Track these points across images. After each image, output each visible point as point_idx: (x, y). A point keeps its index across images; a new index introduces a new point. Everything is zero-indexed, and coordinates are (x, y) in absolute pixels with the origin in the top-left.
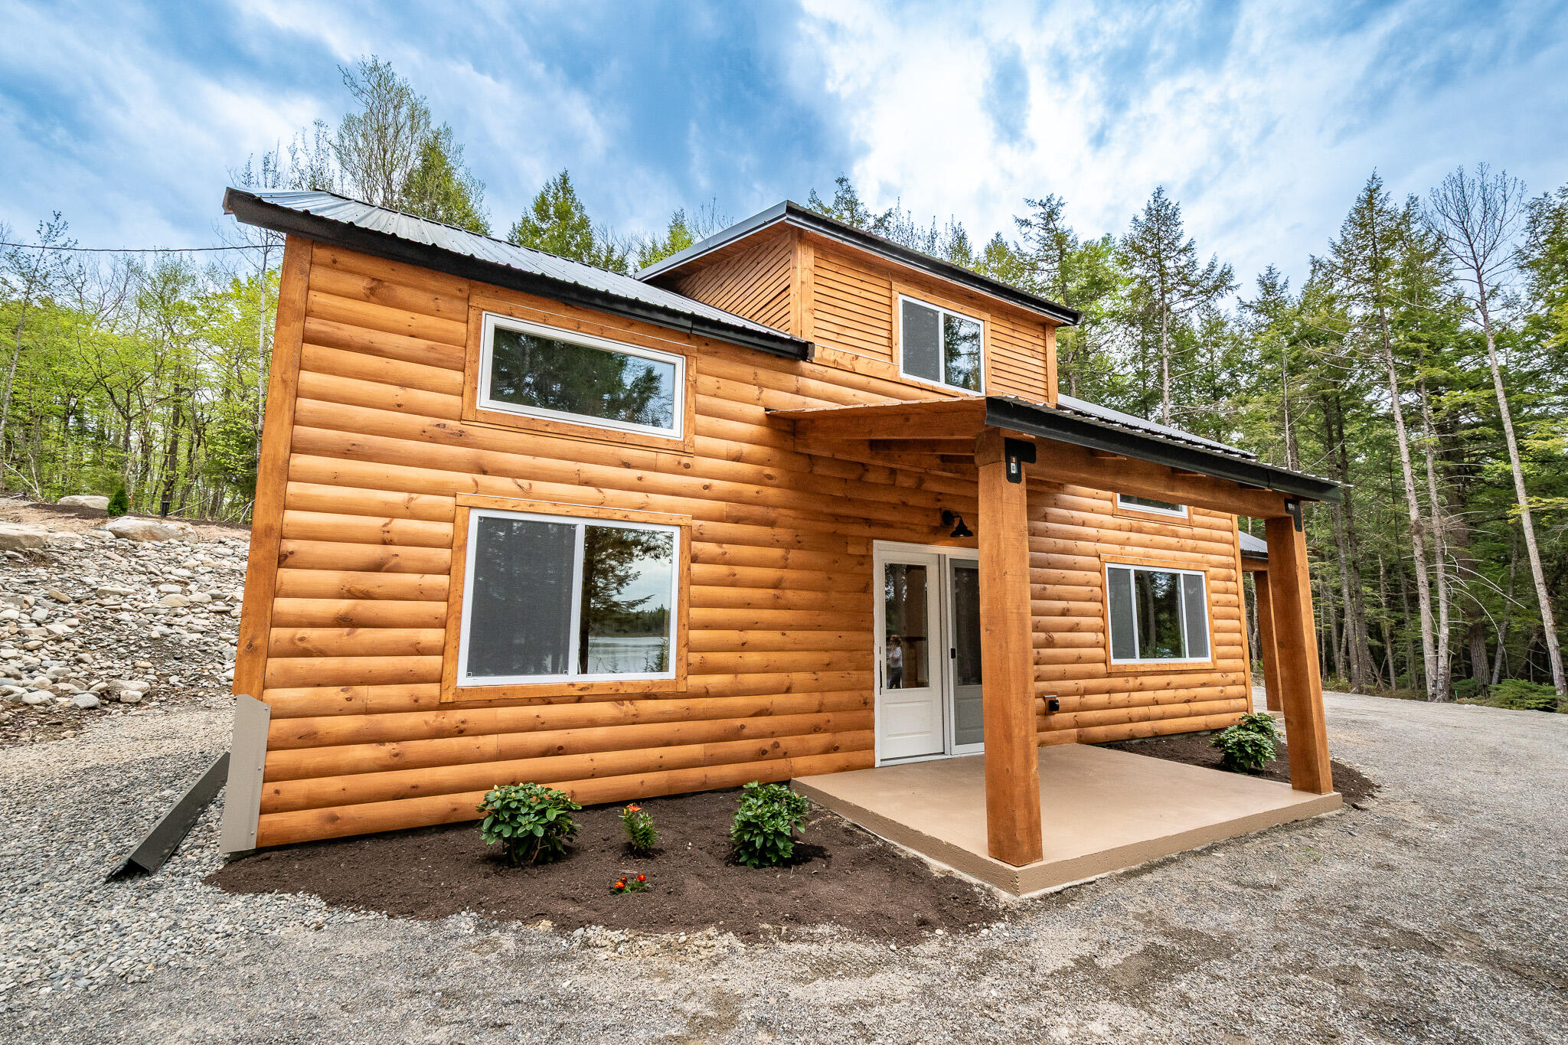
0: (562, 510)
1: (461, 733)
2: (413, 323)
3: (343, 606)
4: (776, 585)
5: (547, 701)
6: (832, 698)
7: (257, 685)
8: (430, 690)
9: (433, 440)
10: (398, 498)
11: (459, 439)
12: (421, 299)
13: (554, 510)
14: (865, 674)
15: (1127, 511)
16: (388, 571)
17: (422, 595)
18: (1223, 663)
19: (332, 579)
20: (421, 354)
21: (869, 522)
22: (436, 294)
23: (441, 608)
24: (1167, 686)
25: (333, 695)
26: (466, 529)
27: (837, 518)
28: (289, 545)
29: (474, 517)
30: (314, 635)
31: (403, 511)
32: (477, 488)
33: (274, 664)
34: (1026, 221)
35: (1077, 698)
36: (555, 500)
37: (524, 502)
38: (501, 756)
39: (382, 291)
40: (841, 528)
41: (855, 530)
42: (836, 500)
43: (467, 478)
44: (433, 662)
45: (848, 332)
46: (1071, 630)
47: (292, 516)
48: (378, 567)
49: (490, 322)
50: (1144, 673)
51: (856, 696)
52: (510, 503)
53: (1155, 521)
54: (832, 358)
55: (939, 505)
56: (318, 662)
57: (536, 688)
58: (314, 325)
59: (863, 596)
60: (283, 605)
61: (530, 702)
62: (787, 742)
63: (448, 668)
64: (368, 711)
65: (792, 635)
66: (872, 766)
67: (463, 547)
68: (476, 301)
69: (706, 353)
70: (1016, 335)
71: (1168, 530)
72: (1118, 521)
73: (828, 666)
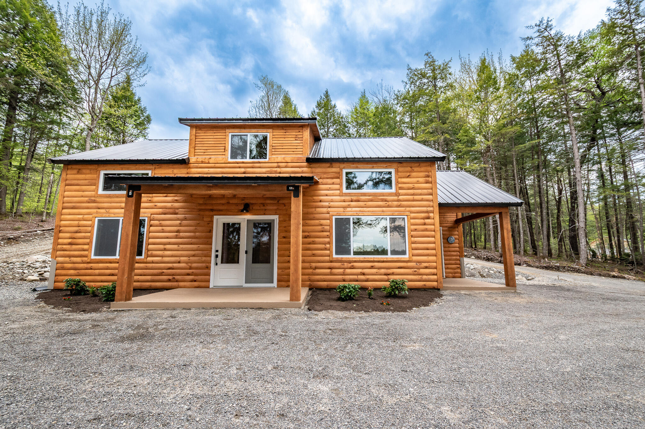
0: (116, 216)
1: (91, 269)
2: (86, 177)
3: (70, 240)
4: (178, 231)
5: (111, 263)
6: (194, 265)
7: (55, 257)
8: (85, 259)
9: (89, 203)
10: (81, 216)
11: (94, 202)
12: (88, 171)
13: (114, 216)
14: (208, 258)
15: (349, 193)
16: (79, 233)
17: (84, 238)
18: (415, 258)
19: (68, 235)
20: (88, 184)
21: (212, 210)
22: (91, 169)
23: (88, 240)
24: (372, 267)
25: (67, 259)
26: (94, 222)
27: (200, 210)
28: (61, 229)
29: (97, 220)
30: (64, 246)
31: (82, 219)
32: (97, 213)
33: (58, 253)
34: (528, 37)
35: (311, 270)
36: (114, 214)
37: (107, 215)
38: (100, 275)
39: (80, 171)
40: (202, 213)
41: (207, 213)
42: (200, 204)
43: (95, 210)
44: (86, 253)
45: (208, 151)
46: (310, 244)
47: (63, 222)
48: (76, 232)
49: (102, 173)
50: (355, 262)
51: (204, 265)
52: (104, 215)
53: (369, 196)
54: (201, 160)
55: (243, 202)
56: (65, 252)
57: (109, 259)
58: (67, 182)
59: (208, 234)
60: (60, 241)
61: (107, 263)
62: (177, 277)
63: (89, 254)
64: (74, 263)
65: (181, 246)
66: (209, 287)
67: (93, 227)
68: (99, 169)
69: (158, 168)
70: (287, 134)
71: (378, 199)
72: (343, 198)
73: (194, 256)
